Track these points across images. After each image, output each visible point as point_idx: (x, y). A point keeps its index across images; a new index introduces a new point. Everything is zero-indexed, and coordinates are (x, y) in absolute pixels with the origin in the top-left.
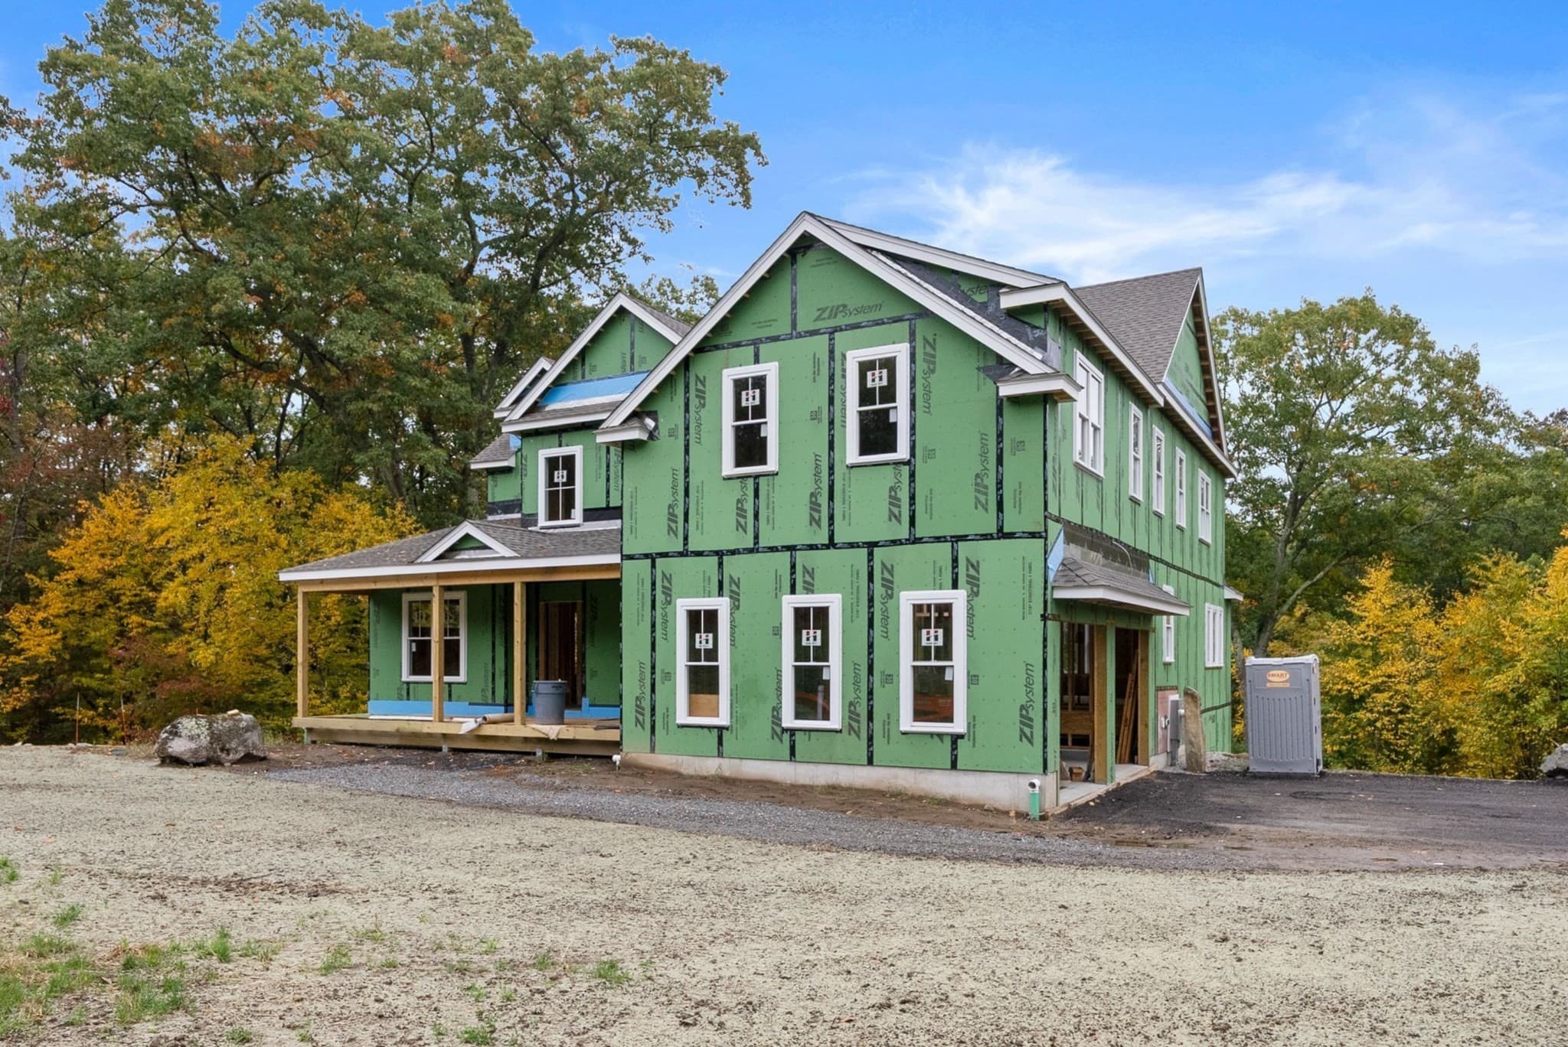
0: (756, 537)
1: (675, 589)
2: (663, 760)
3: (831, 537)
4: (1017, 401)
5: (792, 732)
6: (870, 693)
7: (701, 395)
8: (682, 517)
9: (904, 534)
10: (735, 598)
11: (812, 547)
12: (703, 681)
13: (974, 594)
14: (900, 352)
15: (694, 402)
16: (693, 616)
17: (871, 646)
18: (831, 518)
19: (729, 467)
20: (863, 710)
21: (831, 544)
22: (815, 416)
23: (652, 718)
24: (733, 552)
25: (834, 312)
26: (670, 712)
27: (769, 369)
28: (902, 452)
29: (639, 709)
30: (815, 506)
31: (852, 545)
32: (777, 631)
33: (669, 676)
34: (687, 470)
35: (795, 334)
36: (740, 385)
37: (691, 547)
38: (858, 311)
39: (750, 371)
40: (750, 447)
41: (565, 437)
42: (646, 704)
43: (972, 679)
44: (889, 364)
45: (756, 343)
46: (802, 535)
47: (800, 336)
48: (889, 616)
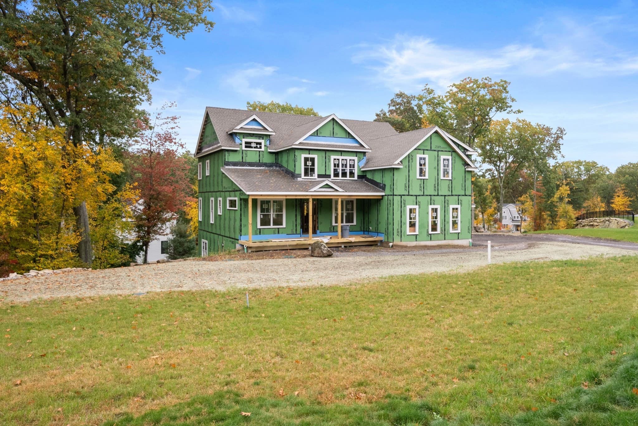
0: (424, 192)
1: (406, 203)
2: (403, 243)
3: (438, 193)
4: (468, 171)
5: (431, 234)
6: (445, 225)
7: (412, 159)
8: (408, 186)
9: (450, 194)
10: (419, 206)
11: (434, 195)
12: (412, 225)
13: (461, 205)
14: (450, 158)
15: (410, 161)
16: (411, 210)
17: (445, 216)
18: (438, 189)
19: (418, 177)
20: (443, 229)
21: (438, 195)
22: (435, 168)
23: (401, 233)
24: (419, 196)
25: (439, 147)
26: (405, 232)
27: (426, 156)
28: (451, 178)
29: (398, 232)
30: (435, 187)
31: (442, 196)
32: (428, 213)
33: (405, 224)
34: (409, 176)
35: (431, 150)
36: (421, 159)
37: (410, 194)
38: (443, 148)
39: (423, 156)
40: (422, 172)
41: (311, 152)
42: (400, 230)
43: (461, 222)
44: (448, 160)
45: (424, 150)
46: (433, 193)
48: (448, 210)
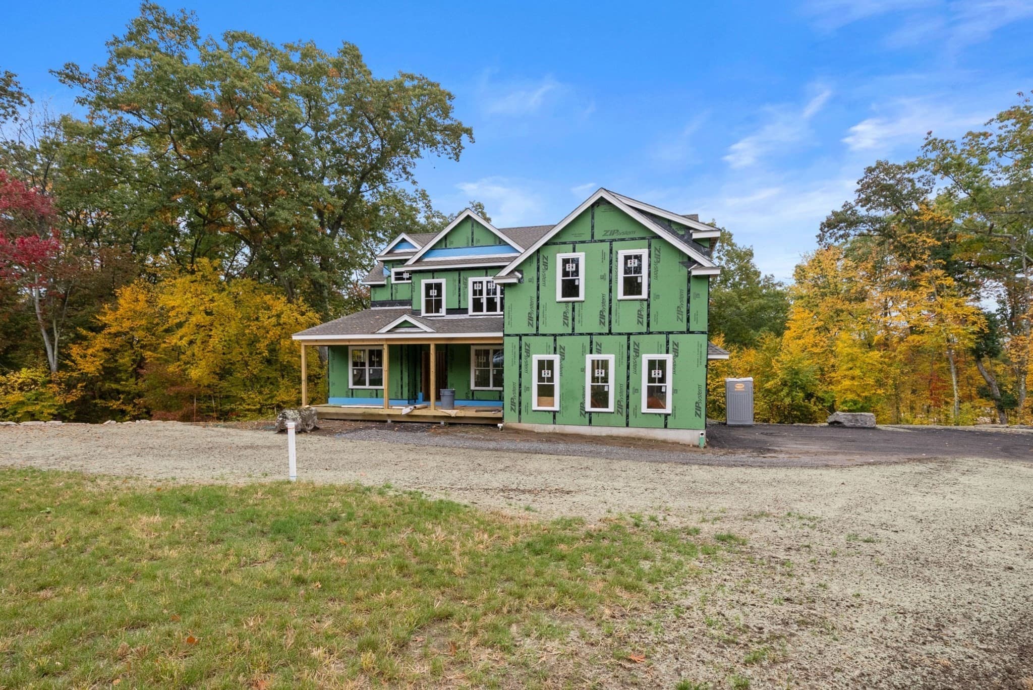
0: (573, 329)
1: (532, 349)
2: (524, 426)
3: (610, 330)
4: (696, 277)
5: (590, 413)
6: (628, 397)
7: (546, 264)
8: (535, 318)
9: (644, 330)
10: (562, 355)
11: (600, 334)
12: (546, 391)
13: (676, 355)
14: (644, 253)
15: (542, 267)
16: (541, 364)
17: (628, 377)
18: (610, 322)
19: (559, 297)
20: (624, 404)
21: (610, 333)
22: (603, 277)
23: (520, 408)
24: (562, 335)
25: (612, 233)
26: (529, 404)
27: (581, 256)
28: (644, 295)
29: (513, 403)
30: (602, 316)
31: (620, 334)
32: (583, 370)
33: (529, 389)
34: (538, 298)
35: (593, 240)
36: (566, 262)
37: (540, 332)
38: (624, 233)
39: (571, 255)
40: (570, 288)
41: (436, 274)
42: (517, 401)
43: (675, 391)
44: (639, 258)
45: (574, 243)
46: (596, 329)
47: (595, 242)
48: (637, 366)
